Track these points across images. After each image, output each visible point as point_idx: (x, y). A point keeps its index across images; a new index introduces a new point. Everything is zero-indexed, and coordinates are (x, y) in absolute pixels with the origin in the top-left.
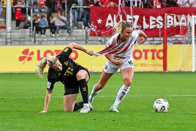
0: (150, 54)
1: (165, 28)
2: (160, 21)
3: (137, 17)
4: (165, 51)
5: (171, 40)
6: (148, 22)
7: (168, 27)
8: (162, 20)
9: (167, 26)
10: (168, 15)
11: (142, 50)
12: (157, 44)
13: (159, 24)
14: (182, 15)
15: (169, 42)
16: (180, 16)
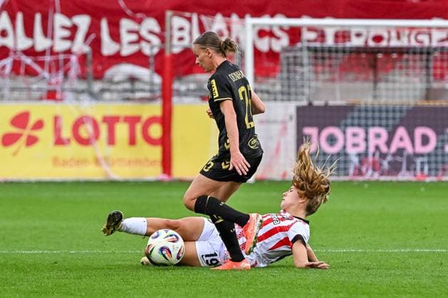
0: (122, 130)
1: (167, 54)
2: (151, 32)
3: (83, 21)
4: (166, 120)
5: (183, 88)
6: (116, 37)
7: (176, 50)
8: (157, 29)
9: (172, 46)
10: (174, 15)
11: (99, 118)
12: (142, 100)
13: (148, 42)
14: (213, 15)
15: (179, 94)
16: (209, 19)
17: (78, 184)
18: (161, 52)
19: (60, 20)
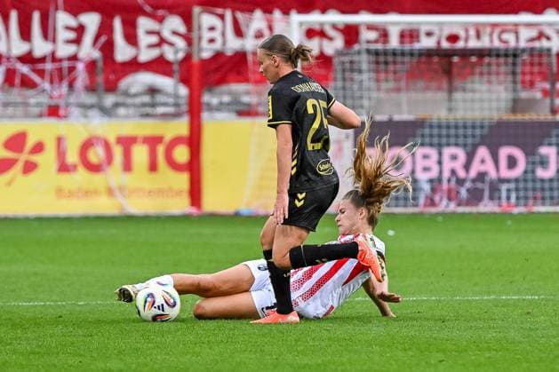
0: (140, 154)
1: (195, 59)
2: (175, 33)
3: (91, 21)
4: (194, 141)
5: (215, 101)
6: (131, 39)
7: (206, 55)
8: (182, 29)
9: (200, 50)
10: (202, 12)
11: (112, 139)
12: (165, 116)
13: (171, 44)
14: (251, 11)
15: (210, 108)
16: (247, 15)
17: (86, 220)
18: (188, 58)
19: (63, 19)
